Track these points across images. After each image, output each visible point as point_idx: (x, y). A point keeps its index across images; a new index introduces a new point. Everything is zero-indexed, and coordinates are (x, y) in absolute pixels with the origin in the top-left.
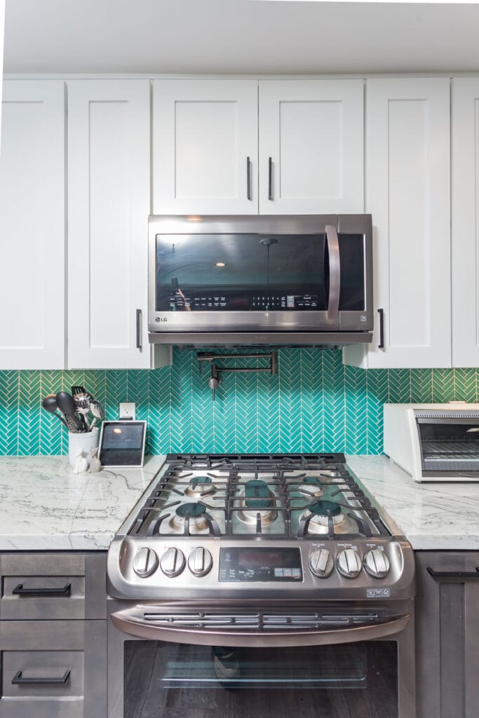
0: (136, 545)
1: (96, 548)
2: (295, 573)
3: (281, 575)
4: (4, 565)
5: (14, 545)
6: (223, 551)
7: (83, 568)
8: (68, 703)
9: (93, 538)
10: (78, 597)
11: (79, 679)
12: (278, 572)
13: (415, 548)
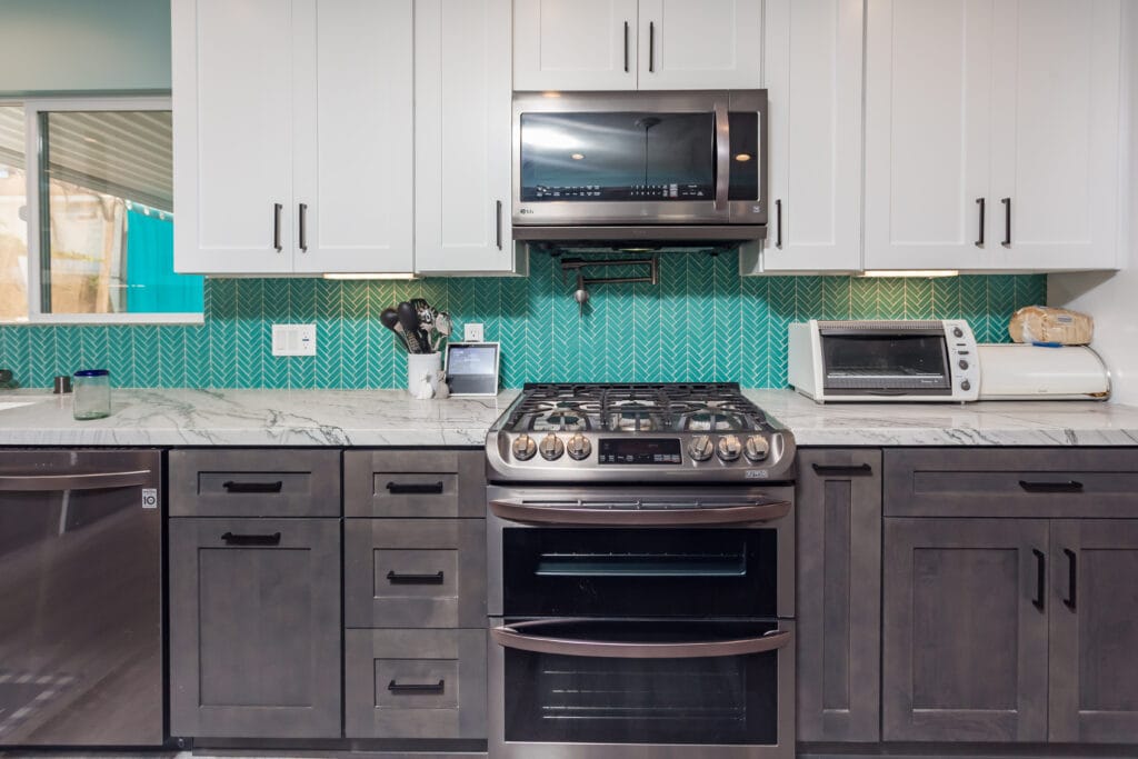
0: (512, 438)
1: (469, 443)
2: (675, 458)
3: (660, 459)
4: (375, 461)
5: (385, 440)
6: (602, 442)
7: (456, 464)
8: (442, 602)
9: (466, 434)
10: (451, 494)
11: (454, 579)
12: (657, 457)
13: (798, 443)
